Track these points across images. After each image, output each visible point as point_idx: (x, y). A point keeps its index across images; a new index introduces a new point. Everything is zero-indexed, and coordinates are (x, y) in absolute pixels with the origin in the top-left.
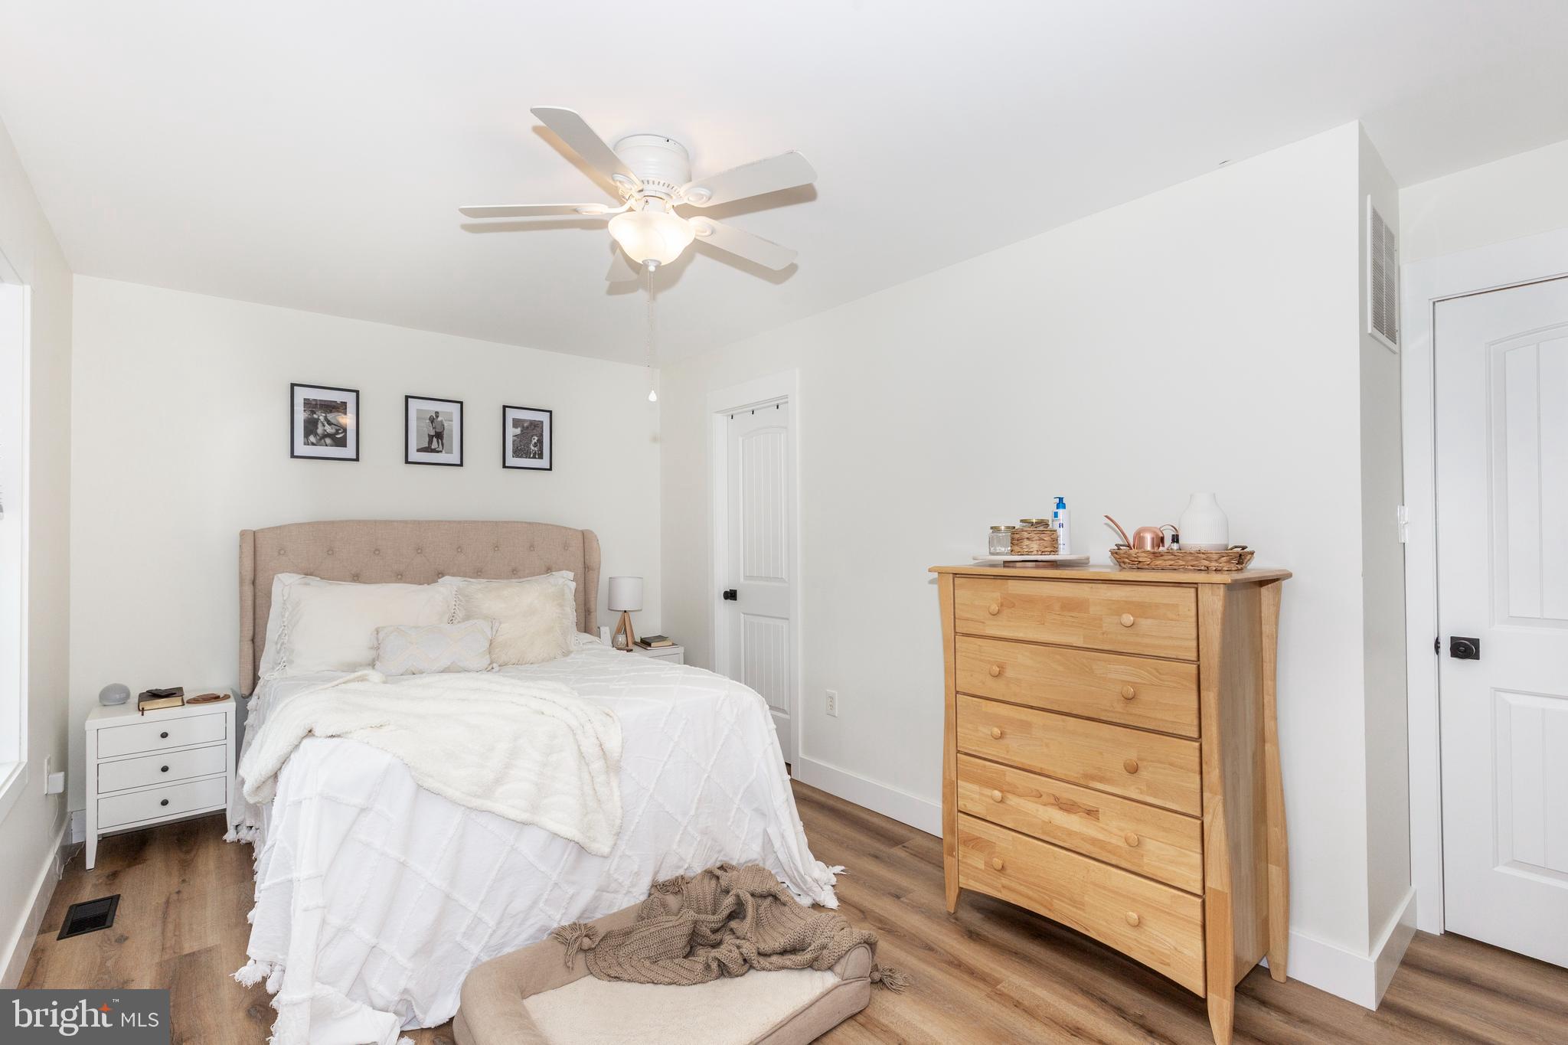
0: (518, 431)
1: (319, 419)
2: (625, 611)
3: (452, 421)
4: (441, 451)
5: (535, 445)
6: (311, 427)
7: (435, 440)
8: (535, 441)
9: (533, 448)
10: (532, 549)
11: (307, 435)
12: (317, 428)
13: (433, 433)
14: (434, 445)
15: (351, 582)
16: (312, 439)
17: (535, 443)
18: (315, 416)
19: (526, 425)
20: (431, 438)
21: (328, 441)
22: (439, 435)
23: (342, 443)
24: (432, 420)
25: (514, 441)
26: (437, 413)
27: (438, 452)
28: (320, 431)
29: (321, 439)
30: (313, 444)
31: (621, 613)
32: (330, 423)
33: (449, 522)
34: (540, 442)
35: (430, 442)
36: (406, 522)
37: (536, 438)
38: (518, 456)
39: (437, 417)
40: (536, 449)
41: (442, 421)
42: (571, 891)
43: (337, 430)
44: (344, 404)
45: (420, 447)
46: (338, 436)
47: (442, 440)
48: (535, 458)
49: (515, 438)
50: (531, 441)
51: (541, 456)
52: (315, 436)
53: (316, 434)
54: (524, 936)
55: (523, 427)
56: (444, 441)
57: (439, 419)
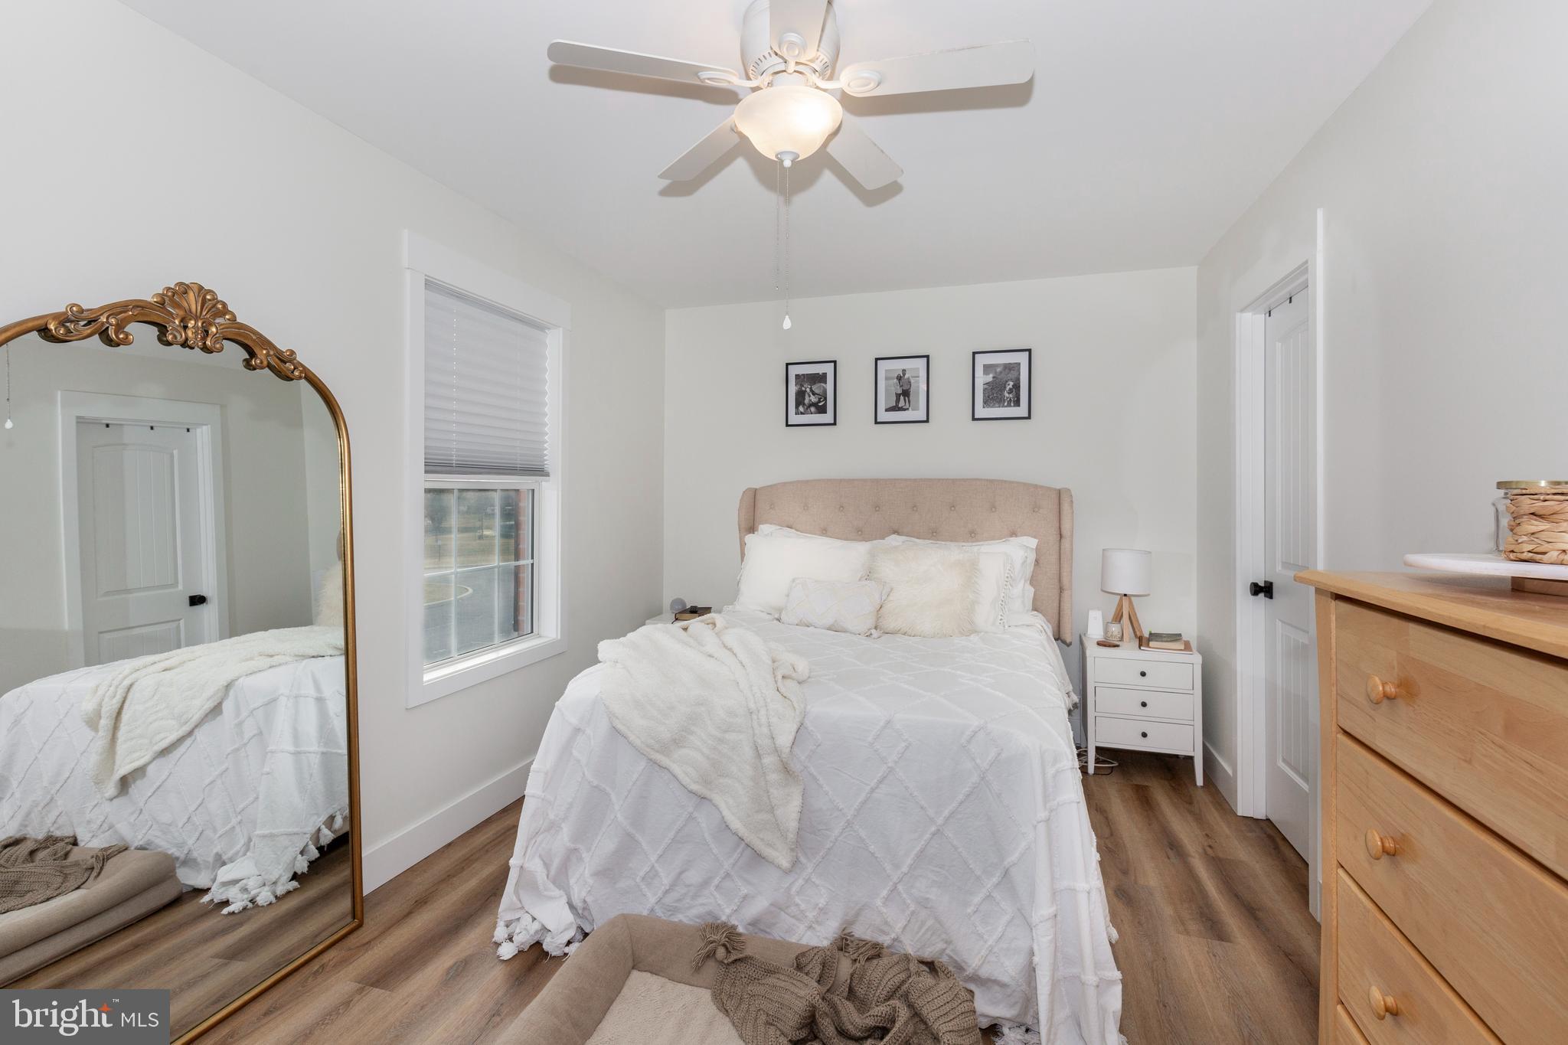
0: (989, 378)
1: (806, 391)
2: (1125, 595)
3: (918, 377)
4: (908, 409)
5: (1011, 391)
6: (800, 396)
7: (902, 398)
8: (1011, 386)
9: (1007, 395)
10: (993, 509)
11: (797, 407)
12: (804, 399)
13: (900, 391)
14: (901, 404)
15: (820, 535)
16: (801, 409)
17: (1010, 389)
18: (803, 389)
19: (999, 370)
20: (898, 396)
21: (813, 409)
22: (906, 393)
23: (822, 410)
24: (899, 378)
25: (984, 390)
26: (904, 371)
27: (905, 410)
28: (807, 401)
29: (807, 409)
30: (802, 413)
31: (1119, 597)
32: (814, 394)
33: (906, 480)
34: (1017, 387)
35: (898, 400)
36: (865, 481)
37: (1011, 383)
38: (989, 406)
39: (904, 374)
40: (1011, 396)
41: (909, 378)
42: (744, 891)
43: (820, 399)
44: (825, 375)
45: (887, 407)
46: (820, 404)
47: (909, 398)
48: (1010, 406)
49: (986, 386)
50: (1005, 387)
51: (1017, 403)
52: (803, 407)
53: (804, 404)
54: (694, 912)
55: (996, 373)
56: (911, 398)
57: (906, 376)
